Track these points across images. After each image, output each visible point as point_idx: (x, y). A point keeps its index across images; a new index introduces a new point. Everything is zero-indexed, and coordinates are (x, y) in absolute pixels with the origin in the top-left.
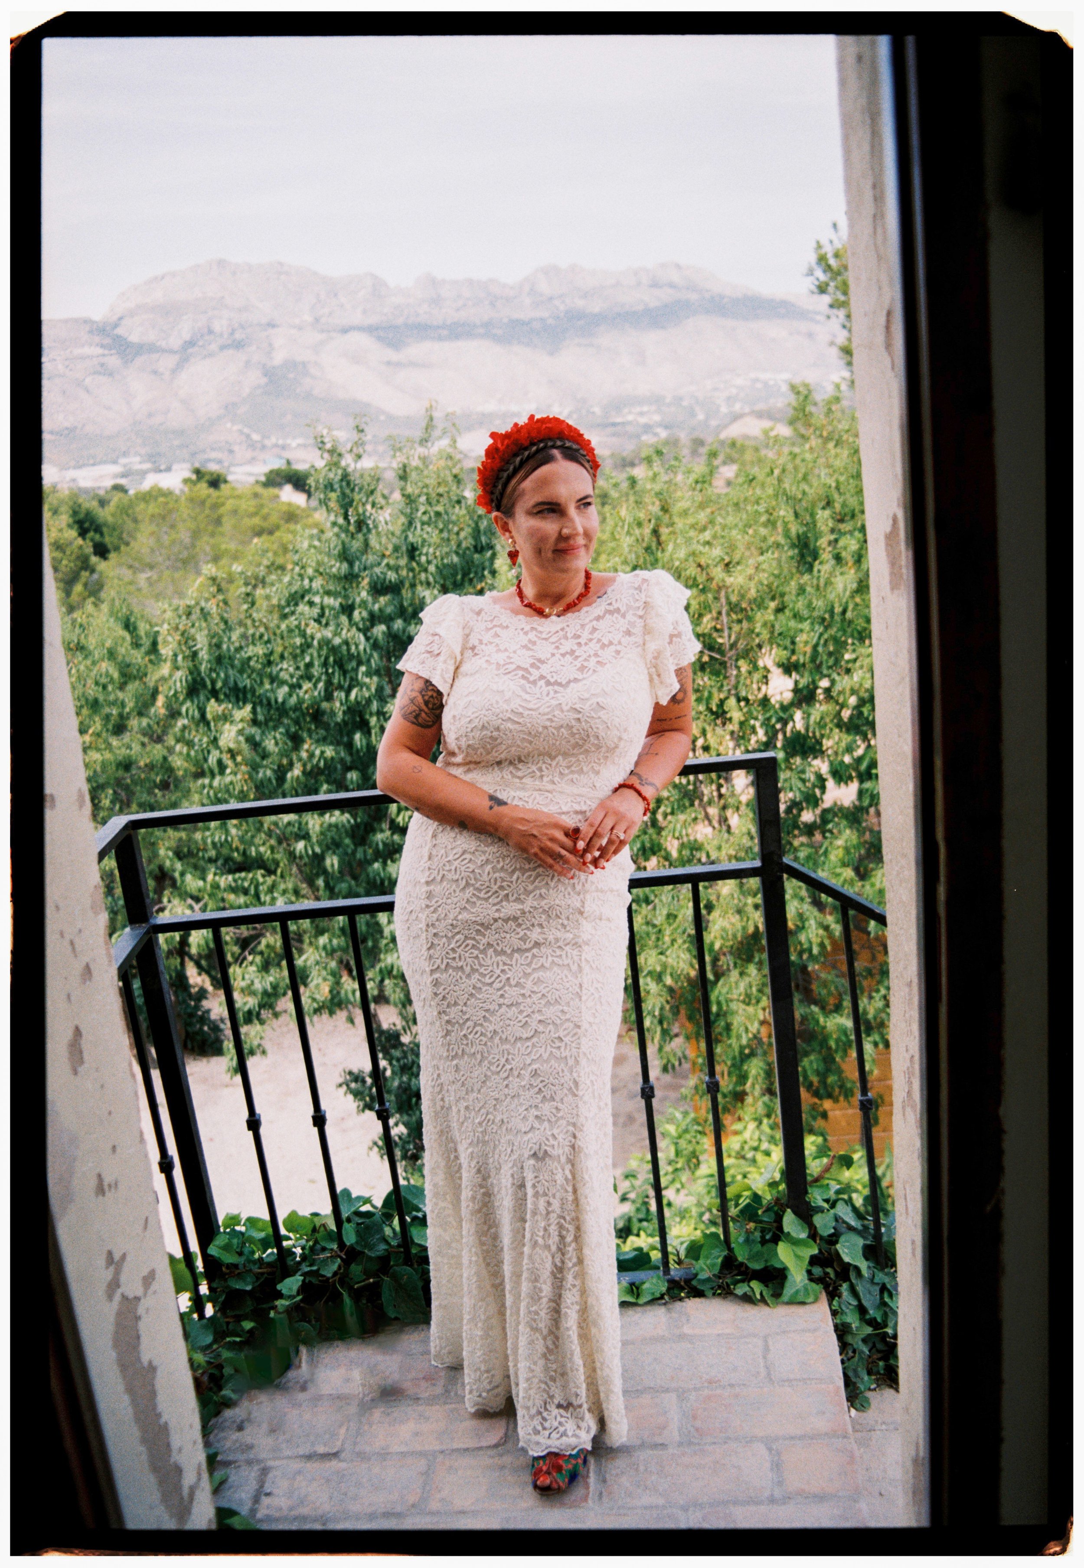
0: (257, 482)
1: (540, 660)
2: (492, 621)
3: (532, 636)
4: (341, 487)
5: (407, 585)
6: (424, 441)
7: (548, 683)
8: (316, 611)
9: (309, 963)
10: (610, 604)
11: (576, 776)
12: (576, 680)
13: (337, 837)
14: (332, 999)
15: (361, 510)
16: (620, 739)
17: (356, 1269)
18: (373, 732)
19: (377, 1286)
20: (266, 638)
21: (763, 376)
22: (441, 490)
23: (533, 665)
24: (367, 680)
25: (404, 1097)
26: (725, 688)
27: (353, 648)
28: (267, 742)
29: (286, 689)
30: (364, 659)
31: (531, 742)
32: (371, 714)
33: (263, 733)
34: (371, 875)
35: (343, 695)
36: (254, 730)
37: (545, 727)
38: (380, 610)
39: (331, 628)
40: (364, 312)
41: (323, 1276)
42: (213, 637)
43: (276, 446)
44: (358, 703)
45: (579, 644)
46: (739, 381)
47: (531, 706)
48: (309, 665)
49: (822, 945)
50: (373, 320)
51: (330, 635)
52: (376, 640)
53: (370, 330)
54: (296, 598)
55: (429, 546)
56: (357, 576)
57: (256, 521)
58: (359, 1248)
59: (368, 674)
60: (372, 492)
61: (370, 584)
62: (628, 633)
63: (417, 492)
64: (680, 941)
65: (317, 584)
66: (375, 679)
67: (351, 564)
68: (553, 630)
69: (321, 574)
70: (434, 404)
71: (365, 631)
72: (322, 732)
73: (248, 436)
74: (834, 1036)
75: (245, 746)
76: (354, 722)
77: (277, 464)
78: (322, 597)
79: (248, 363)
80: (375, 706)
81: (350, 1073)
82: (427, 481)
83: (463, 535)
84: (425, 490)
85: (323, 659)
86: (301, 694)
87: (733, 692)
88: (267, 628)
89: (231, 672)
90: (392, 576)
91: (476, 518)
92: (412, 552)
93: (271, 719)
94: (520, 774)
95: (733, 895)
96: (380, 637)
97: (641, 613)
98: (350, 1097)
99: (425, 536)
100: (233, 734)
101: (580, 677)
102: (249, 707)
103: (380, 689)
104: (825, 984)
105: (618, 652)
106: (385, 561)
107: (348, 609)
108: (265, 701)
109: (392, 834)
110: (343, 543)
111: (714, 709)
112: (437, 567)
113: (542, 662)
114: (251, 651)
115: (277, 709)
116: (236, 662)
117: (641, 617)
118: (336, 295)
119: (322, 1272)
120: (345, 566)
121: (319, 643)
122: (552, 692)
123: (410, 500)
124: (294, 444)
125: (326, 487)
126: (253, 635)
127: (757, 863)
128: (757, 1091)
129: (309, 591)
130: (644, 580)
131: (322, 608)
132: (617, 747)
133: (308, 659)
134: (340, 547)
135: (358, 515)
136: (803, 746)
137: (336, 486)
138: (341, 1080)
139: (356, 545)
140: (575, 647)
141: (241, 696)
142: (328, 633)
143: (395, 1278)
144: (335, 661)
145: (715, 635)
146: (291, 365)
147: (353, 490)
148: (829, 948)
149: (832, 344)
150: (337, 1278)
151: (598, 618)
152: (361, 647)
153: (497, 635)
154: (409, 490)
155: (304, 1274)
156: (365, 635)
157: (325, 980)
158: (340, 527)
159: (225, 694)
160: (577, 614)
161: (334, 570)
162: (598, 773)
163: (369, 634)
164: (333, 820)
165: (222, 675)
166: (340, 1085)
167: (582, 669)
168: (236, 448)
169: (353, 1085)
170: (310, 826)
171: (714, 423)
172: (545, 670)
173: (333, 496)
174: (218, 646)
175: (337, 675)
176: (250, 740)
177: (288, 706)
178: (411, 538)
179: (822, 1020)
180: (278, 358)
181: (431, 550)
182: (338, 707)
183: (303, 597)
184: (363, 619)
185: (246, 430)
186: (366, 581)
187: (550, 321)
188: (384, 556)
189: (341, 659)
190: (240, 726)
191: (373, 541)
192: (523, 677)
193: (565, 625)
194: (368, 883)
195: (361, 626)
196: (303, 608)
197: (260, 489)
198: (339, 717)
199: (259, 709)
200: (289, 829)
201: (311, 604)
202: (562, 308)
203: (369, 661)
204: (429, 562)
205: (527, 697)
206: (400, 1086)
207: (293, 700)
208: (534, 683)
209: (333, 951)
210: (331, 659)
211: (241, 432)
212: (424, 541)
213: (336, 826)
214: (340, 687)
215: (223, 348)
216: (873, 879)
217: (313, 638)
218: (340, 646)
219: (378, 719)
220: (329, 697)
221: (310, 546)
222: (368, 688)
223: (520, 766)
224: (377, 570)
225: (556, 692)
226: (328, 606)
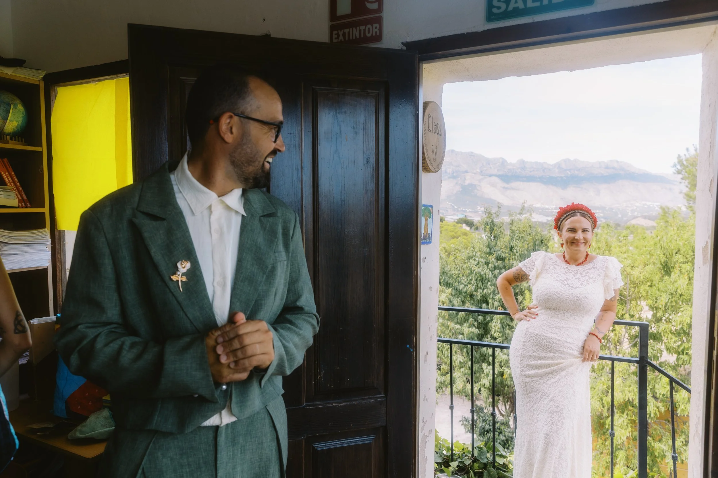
0: (454, 221)
1: (568, 279)
2: (554, 263)
3: (566, 270)
4: (490, 225)
5: (507, 259)
6: (520, 214)
7: (569, 286)
8: (476, 263)
9: (456, 376)
10: (594, 265)
11: (575, 317)
12: (579, 287)
13: (473, 336)
14: (463, 390)
15: (496, 233)
16: (592, 308)
17: (476, 465)
18: (490, 304)
19: (482, 473)
20: (458, 269)
21: (648, 203)
22: (524, 229)
23: (565, 280)
24: (490, 287)
25: (483, 431)
26: (625, 310)
27: (487, 276)
28: (454, 301)
29: (463, 286)
30: (490, 280)
31: (561, 303)
32: (490, 298)
33: (453, 298)
34: (482, 352)
35: (481, 291)
36: (450, 296)
37: (566, 300)
38: (498, 266)
39: (481, 268)
40: (498, 170)
41: (465, 464)
42: (442, 266)
43: (462, 211)
44: (486, 294)
45: (582, 276)
46: (637, 204)
47: (563, 292)
48: (471, 280)
49: (655, 413)
50: (500, 173)
51: (480, 271)
52: (495, 275)
53: (499, 176)
54: (470, 258)
55: (518, 247)
56: (492, 253)
57: (453, 233)
58: (478, 458)
59: (491, 285)
60: (500, 227)
61: (496, 256)
62: (599, 275)
63: (516, 229)
64: (596, 397)
65: (478, 254)
66: (493, 287)
67: (490, 250)
68: (574, 270)
69: (480, 251)
70: (525, 202)
71: (492, 271)
72: (472, 302)
73: (453, 207)
74: (658, 451)
75: (448, 302)
76: (483, 300)
77: (461, 216)
78: (479, 258)
79: (457, 183)
80: (491, 296)
81: (465, 418)
82: (520, 226)
83: (530, 245)
84: (519, 229)
85: (476, 278)
86: (467, 288)
87: (628, 312)
88: (459, 266)
89: (446, 278)
90: (503, 255)
91: (535, 240)
92: (511, 248)
93: (456, 295)
94: (557, 313)
95: (620, 385)
96: (497, 274)
97: (604, 269)
98: (463, 427)
99: (517, 243)
100: (444, 297)
101: (580, 287)
102: (450, 289)
103: (494, 291)
104: (655, 430)
105: (594, 281)
106: (502, 250)
107: (487, 264)
108: (455, 289)
109: (491, 339)
110: (489, 242)
111: (620, 317)
112: (519, 254)
113: (569, 280)
114: (453, 272)
115: (459, 292)
116: (448, 275)
117: (604, 271)
118: (489, 164)
119: (465, 462)
120: (488, 249)
121: (476, 273)
122: (570, 290)
123: (513, 231)
124: (468, 211)
125: (485, 224)
126: (455, 267)
127: (638, 359)
128: (622, 464)
129: (475, 256)
130: (607, 259)
131: (479, 262)
132: (590, 311)
133: (470, 278)
134: (488, 243)
135: (495, 234)
136: (654, 337)
137: (489, 224)
138: (461, 419)
139: (493, 244)
140: (580, 277)
141: (448, 285)
142: (480, 270)
143: (489, 472)
144: (480, 279)
145: (623, 290)
146: (471, 185)
147: (494, 226)
148: (658, 415)
149: (681, 193)
150: (470, 466)
151: (589, 269)
152: (490, 276)
153: (555, 268)
154: (513, 228)
155: (459, 462)
156: (492, 272)
157: (461, 383)
158: (489, 237)
159: (443, 284)
160: (582, 266)
161: (485, 250)
162: (583, 317)
163: (493, 272)
164: (472, 330)
165: (444, 278)
166: (460, 421)
167: (582, 284)
168: (449, 210)
169: (465, 422)
170: (465, 330)
171: (625, 219)
172: (569, 282)
173: (488, 227)
174: (444, 269)
175: (480, 283)
176: (449, 299)
177: (463, 291)
178: (511, 244)
179: (652, 444)
180: (467, 182)
181: (518, 248)
182: (478, 295)
183: (472, 258)
184: (492, 267)
185: (453, 205)
186: (495, 255)
187: (565, 178)
188: (501, 248)
189: (482, 279)
190: (447, 294)
191: (498, 243)
192: (562, 283)
193: (578, 269)
194: (480, 354)
195: (491, 269)
196: (471, 261)
197: (455, 223)
198: (479, 298)
199: (453, 291)
200: (457, 330)
201: (475, 260)
202: (569, 173)
203: (492, 281)
204: (517, 252)
205: (562, 289)
206: (481, 427)
207: (465, 290)
208: (565, 285)
209: (465, 374)
210: (479, 279)
211: (451, 205)
212: (516, 245)
213: (473, 332)
214: (481, 288)
215: (449, 178)
216: (681, 393)
217: (474, 270)
218: (483, 275)
219: (492, 301)
220: (476, 290)
221: (478, 242)
222: (490, 290)
223: (557, 310)
224: (499, 252)
225: (572, 290)
226: (481, 261)
